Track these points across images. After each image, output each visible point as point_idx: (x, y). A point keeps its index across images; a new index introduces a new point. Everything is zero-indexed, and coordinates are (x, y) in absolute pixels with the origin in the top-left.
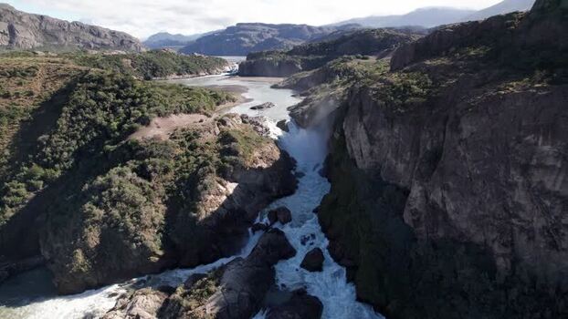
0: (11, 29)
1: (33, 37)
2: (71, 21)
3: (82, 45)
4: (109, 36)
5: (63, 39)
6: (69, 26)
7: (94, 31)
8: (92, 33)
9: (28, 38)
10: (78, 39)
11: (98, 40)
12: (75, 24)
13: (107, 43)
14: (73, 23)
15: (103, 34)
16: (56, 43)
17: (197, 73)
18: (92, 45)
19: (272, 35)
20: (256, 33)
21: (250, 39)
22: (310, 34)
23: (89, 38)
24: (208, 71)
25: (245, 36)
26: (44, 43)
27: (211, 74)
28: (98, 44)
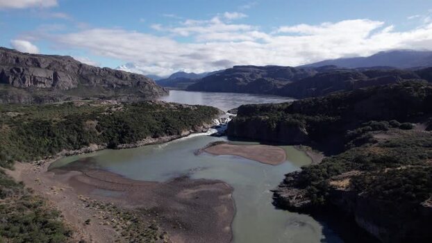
0: (55, 75)
1: (71, 81)
2: (102, 67)
3: (107, 86)
4: (129, 79)
5: (93, 82)
6: (100, 71)
7: (118, 74)
8: (116, 76)
9: (67, 81)
10: (104, 81)
11: (120, 82)
12: (105, 69)
13: (126, 84)
14: (103, 69)
15: (125, 77)
16: (87, 85)
17: (178, 134)
18: (115, 86)
19: (263, 76)
20: (248, 74)
21: (244, 78)
22: (293, 74)
23: (113, 80)
24: (193, 128)
25: (240, 76)
26: (78, 85)
27: (196, 132)
28: (120, 85)
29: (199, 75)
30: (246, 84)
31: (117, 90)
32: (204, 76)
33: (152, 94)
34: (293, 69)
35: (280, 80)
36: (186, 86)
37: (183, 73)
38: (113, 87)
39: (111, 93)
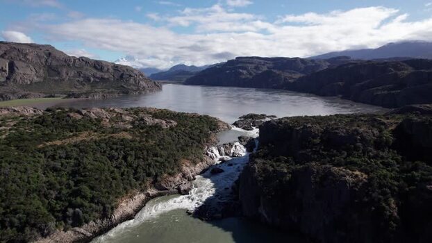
0: (12, 66)
1: (34, 73)
3: (82, 79)
4: (111, 70)
6: (75, 61)
7: (98, 65)
8: (95, 67)
9: (28, 73)
10: (79, 73)
11: (99, 74)
12: (82, 59)
13: (106, 77)
14: (79, 59)
15: (106, 69)
16: (56, 78)
18: (92, 79)
19: (268, 67)
20: (253, 66)
21: (248, 71)
22: (302, 66)
23: (90, 72)
24: (155, 184)
25: (244, 68)
26: (45, 79)
27: (164, 193)
28: (98, 78)
29: (200, 68)
30: (251, 77)
31: (94, 85)
32: (204, 69)
33: (139, 89)
34: (303, 61)
35: (290, 73)
36: (185, 79)
37: (183, 66)
38: (90, 80)
39: (87, 88)
